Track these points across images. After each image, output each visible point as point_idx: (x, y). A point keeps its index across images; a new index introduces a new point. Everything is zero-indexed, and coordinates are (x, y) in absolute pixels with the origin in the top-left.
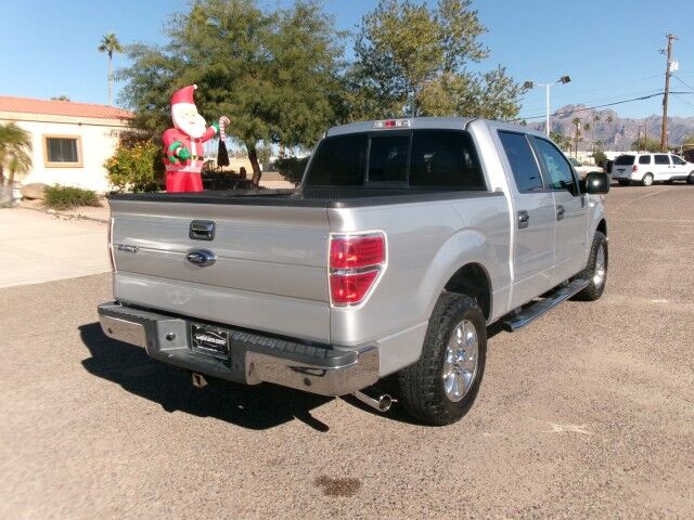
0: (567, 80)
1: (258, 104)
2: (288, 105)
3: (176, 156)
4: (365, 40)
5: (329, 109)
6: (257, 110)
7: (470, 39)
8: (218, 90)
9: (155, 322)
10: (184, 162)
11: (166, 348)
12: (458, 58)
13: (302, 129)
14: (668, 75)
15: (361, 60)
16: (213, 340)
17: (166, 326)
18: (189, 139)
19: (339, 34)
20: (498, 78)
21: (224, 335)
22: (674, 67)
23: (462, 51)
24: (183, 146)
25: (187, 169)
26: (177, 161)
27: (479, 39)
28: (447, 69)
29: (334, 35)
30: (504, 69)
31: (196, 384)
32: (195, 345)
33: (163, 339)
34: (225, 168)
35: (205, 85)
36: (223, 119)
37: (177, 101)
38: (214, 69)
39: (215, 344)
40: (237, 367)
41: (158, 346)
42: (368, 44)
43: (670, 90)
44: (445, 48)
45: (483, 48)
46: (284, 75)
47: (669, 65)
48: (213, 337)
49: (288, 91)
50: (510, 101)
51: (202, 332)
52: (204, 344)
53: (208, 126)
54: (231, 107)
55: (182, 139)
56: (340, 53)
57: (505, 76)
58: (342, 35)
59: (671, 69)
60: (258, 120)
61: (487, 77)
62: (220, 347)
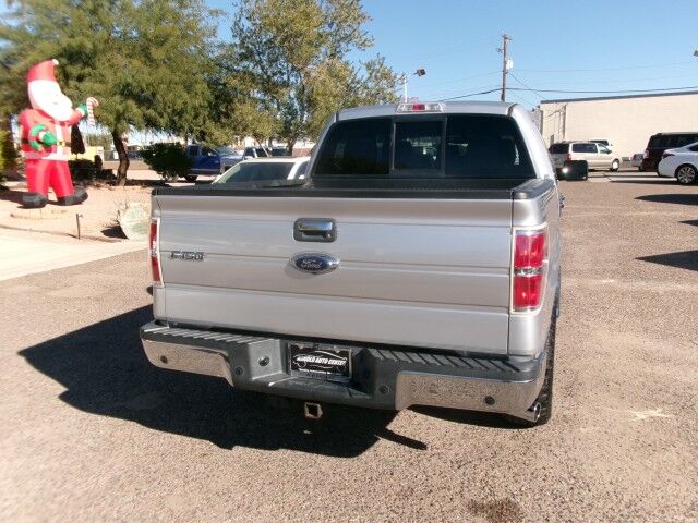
0: (422, 72)
1: (128, 85)
2: (163, 86)
3: (39, 142)
4: (244, 21)
5: (208, 92)
6: (127, 92)
7: (355, 26)
8: (79, 66)
9: (245, 344)
10: (48, 148)
11: (258, 375)
12: (343, 44)
13: (180, 114)
14: (505, 72)
15: (237, 41)
16: (325, 361)
17: (258, 349)
18: (53, 121)
19: (211, 13)
20: (378, 67)
21: (343, 354)
22: (510, 65)
23: (348, 38)
24: (46, 130)
25: (52, 157)
26: (40, 147)
27: (363, 27)
28: (333, 55)
29: (207, 13)
30: (384, 58)
31: (308, 415)
32: (295, 368)
33: (255, 365)
34: (80, 156)
35: (64, 61)
36: (91, 101)
37: (34, 78)
38: (74, 42)
39: (327, 365)
40: (383, 390)
41: (249, 374)
42: (246, 24)
43: (507, 86)
44: (330, 34)
45: (368, 36)
46: (157, 53)
47: (505, 63)
48: (326, 356)
49: (163, 71)
50: (390, 90)
51: (307, 352)
52: (309, 366)
53: (74, 107)
54: (98, 87)
55: (45, 122)
56: (214, 33)
57: (385, 65)
58: (215, 13)
59: (507, 67)
60: (131, 103)
61: (369, 66)
62: (334, 369)
